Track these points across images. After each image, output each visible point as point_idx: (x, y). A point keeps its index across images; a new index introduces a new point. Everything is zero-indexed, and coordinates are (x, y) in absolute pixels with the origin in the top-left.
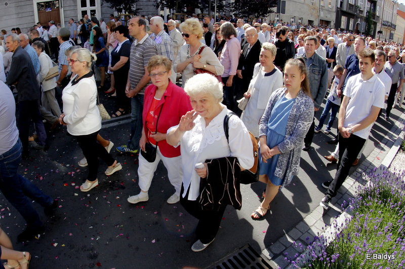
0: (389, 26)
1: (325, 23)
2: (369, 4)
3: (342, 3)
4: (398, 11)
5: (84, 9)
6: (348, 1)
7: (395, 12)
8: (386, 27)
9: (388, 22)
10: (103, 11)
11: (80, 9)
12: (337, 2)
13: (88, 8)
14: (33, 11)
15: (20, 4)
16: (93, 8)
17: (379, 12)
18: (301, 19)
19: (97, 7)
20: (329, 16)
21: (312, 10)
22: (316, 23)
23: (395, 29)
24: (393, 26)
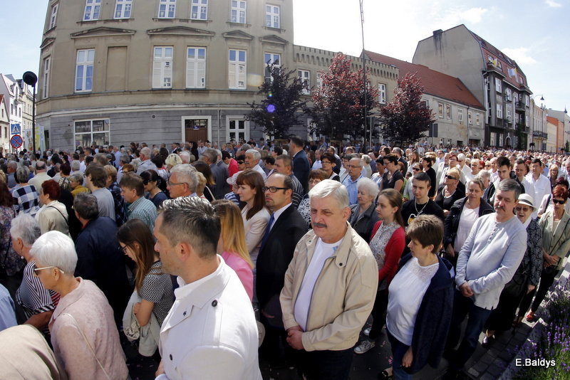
0: (540, 136)
1: (474, 142)
2: (518, 115)
3: (489, 118)
4: (548, 117)
5: (232, 131)
6: (496, 116)
7: (545, 119)
8: (537, 137)
9: (538, 132)
10: (252, 134)
11: (229, 130)
12: (485, 118)
13: (237, 130)
14: (181, 128)
15: (168, 119)
16: (241, 130)
17: (529, 122)
18: (450, 140)
19: (246, 130)
20: (478, 134)
21: (460, 130)
22: (465, 143)
23: (546, 138)
24: (544, 136)
